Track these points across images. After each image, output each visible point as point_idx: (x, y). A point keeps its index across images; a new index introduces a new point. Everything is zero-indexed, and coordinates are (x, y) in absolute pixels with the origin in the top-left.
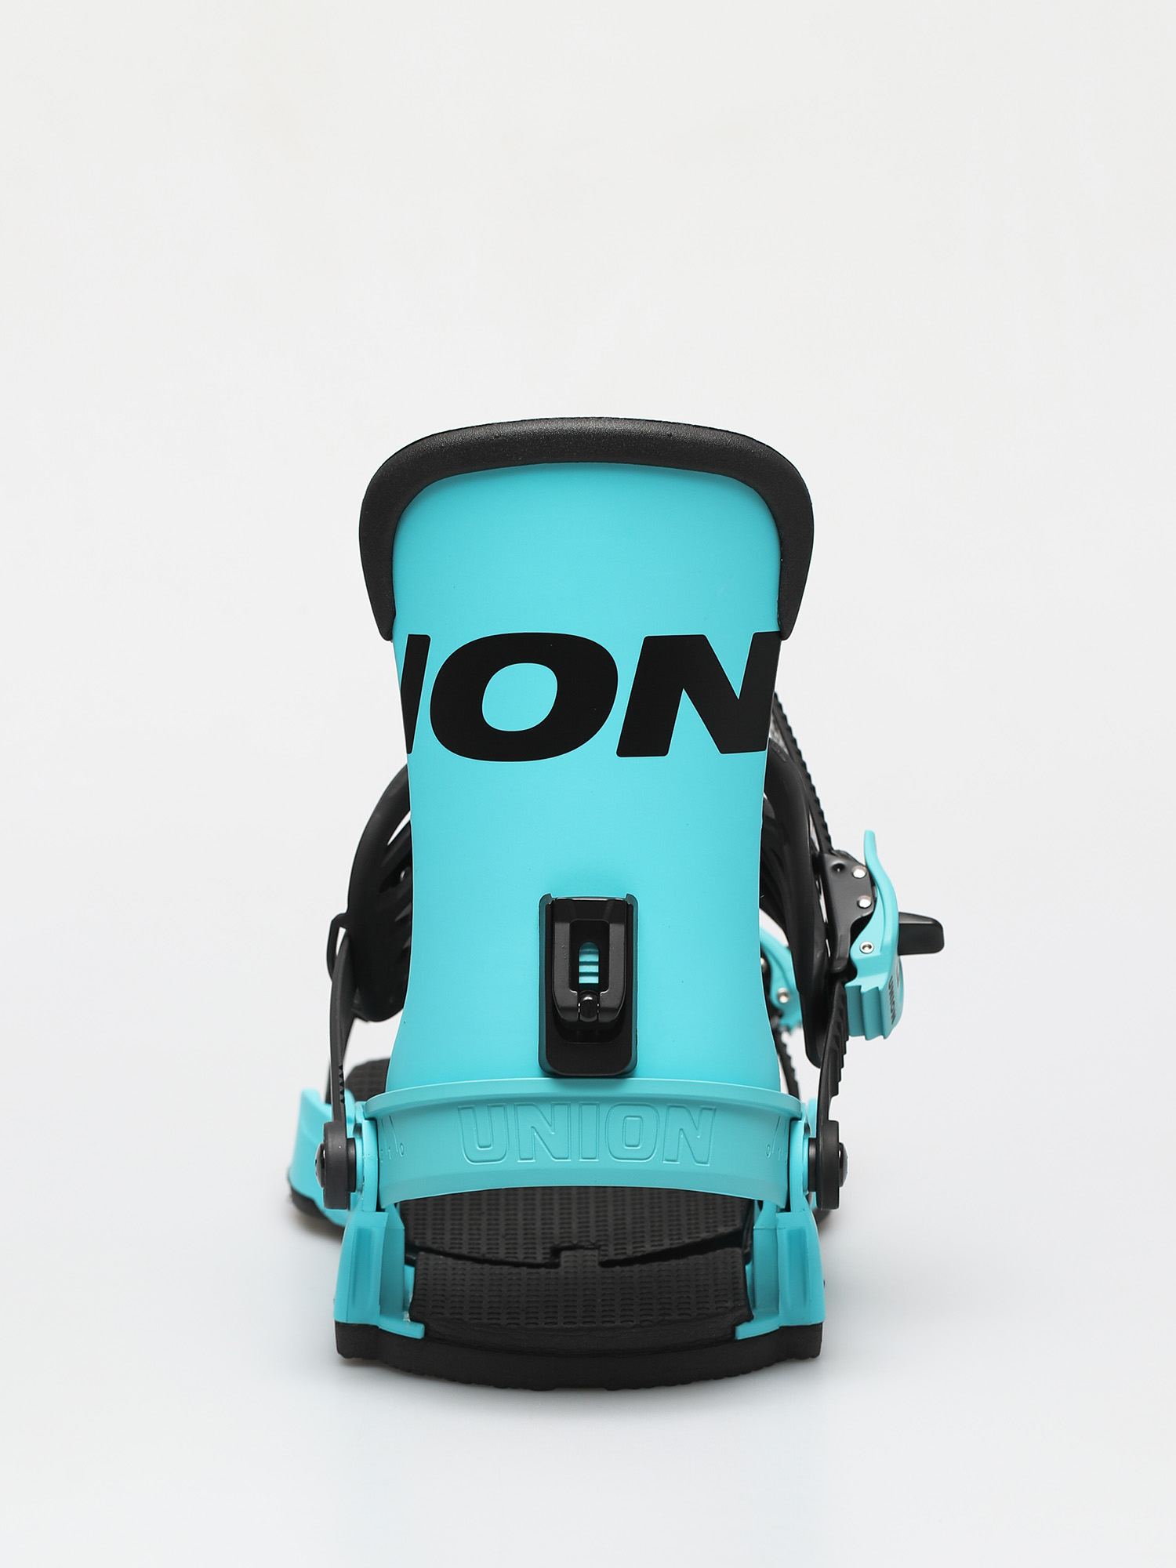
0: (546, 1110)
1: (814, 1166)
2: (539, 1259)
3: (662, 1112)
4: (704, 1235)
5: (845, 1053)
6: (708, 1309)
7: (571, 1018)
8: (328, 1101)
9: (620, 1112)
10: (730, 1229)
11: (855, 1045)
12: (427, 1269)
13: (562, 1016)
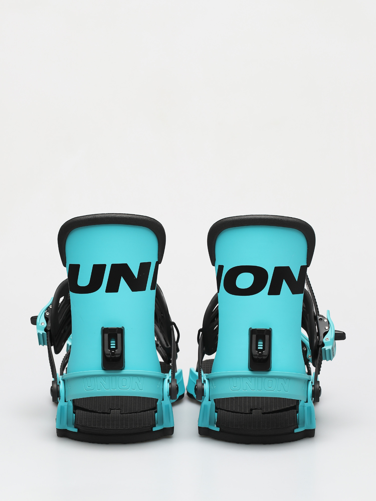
0: (250, 378)
1: (313, 392)
2: (247, 412)
3: (277, 379)
4: (287, 407)
5: (322, 364)
6: (288, 425)
7: (256, 357)
8: (197, 371)
9: (267, 379)
10: (293, 405)
11: (324, 362)
12: (220, 414)
13: (254, 357)
